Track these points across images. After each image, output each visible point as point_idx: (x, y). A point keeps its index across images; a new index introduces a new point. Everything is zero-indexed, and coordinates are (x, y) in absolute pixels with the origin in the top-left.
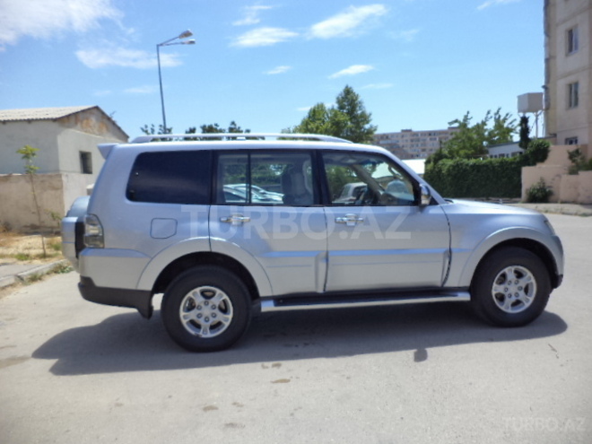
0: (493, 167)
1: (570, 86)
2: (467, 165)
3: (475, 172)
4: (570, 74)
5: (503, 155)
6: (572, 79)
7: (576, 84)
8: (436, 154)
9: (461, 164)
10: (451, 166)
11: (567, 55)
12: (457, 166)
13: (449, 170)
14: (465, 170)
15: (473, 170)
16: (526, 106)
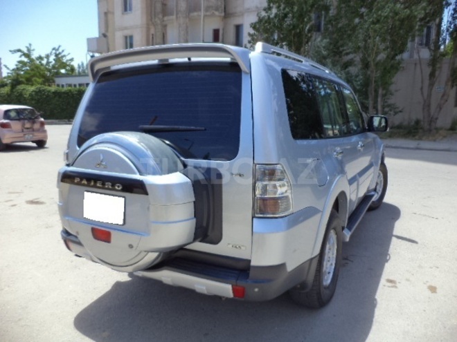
0: (73, 95)
1: (126, 37)
2: (49, 91)
3: (57, 98)
4: (126, 28)
5: (70, 85)
6: (128, 33)
7: (131, 37)
8: (13, 80)
9: (43, 90)
10: (33, 91)
11: (123, 14)
12: (39, 92)
13: (31, 95)
14: (48, 96)
15: (55, 96)
16: (95, 48)
